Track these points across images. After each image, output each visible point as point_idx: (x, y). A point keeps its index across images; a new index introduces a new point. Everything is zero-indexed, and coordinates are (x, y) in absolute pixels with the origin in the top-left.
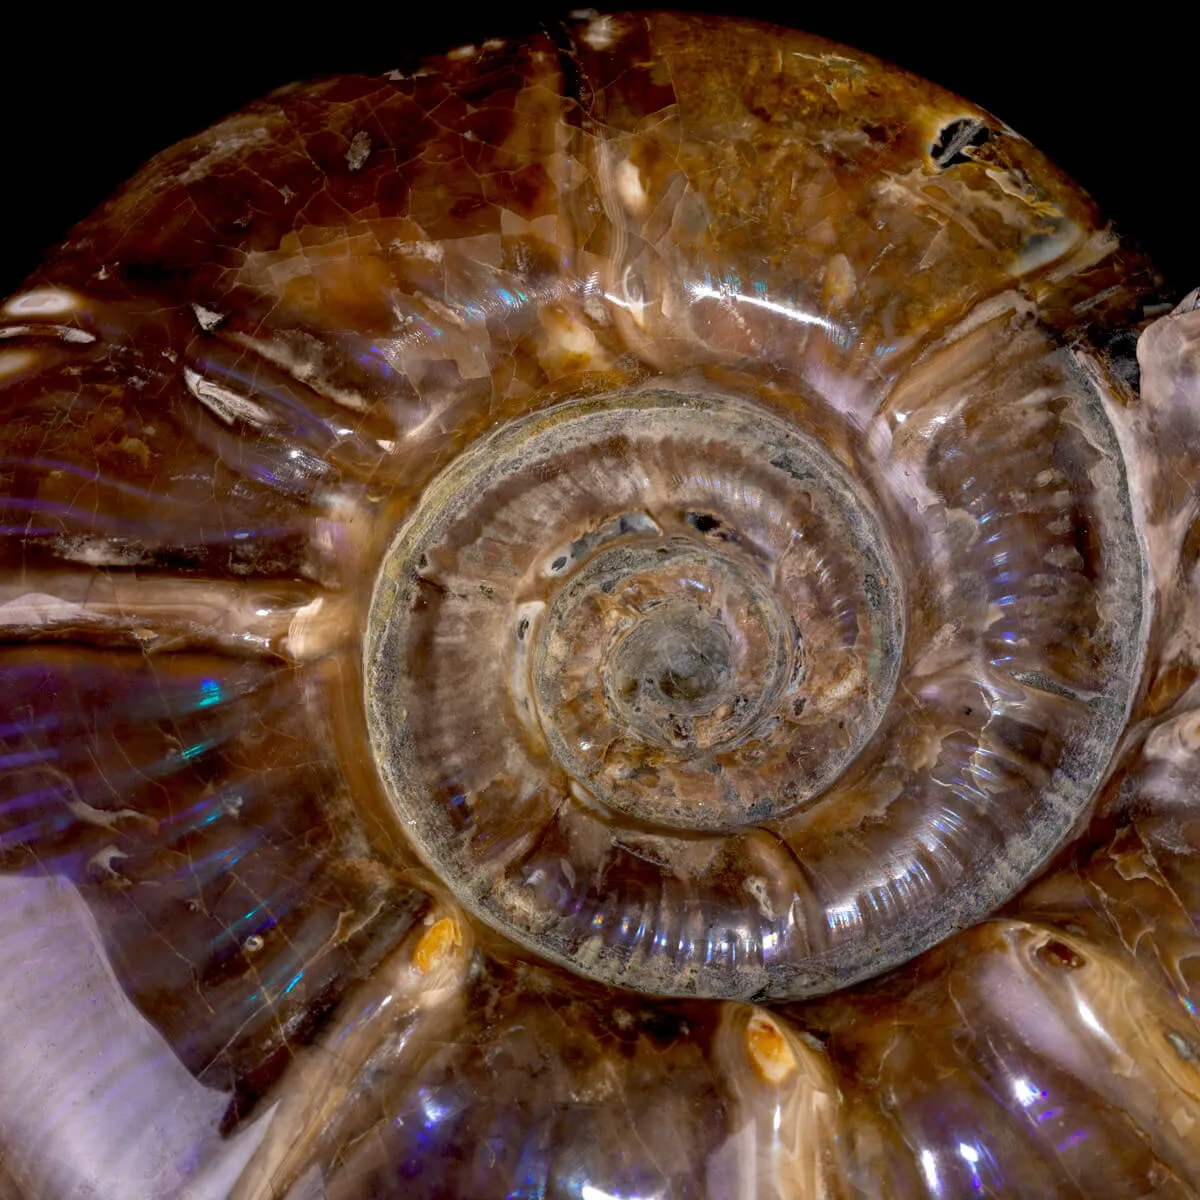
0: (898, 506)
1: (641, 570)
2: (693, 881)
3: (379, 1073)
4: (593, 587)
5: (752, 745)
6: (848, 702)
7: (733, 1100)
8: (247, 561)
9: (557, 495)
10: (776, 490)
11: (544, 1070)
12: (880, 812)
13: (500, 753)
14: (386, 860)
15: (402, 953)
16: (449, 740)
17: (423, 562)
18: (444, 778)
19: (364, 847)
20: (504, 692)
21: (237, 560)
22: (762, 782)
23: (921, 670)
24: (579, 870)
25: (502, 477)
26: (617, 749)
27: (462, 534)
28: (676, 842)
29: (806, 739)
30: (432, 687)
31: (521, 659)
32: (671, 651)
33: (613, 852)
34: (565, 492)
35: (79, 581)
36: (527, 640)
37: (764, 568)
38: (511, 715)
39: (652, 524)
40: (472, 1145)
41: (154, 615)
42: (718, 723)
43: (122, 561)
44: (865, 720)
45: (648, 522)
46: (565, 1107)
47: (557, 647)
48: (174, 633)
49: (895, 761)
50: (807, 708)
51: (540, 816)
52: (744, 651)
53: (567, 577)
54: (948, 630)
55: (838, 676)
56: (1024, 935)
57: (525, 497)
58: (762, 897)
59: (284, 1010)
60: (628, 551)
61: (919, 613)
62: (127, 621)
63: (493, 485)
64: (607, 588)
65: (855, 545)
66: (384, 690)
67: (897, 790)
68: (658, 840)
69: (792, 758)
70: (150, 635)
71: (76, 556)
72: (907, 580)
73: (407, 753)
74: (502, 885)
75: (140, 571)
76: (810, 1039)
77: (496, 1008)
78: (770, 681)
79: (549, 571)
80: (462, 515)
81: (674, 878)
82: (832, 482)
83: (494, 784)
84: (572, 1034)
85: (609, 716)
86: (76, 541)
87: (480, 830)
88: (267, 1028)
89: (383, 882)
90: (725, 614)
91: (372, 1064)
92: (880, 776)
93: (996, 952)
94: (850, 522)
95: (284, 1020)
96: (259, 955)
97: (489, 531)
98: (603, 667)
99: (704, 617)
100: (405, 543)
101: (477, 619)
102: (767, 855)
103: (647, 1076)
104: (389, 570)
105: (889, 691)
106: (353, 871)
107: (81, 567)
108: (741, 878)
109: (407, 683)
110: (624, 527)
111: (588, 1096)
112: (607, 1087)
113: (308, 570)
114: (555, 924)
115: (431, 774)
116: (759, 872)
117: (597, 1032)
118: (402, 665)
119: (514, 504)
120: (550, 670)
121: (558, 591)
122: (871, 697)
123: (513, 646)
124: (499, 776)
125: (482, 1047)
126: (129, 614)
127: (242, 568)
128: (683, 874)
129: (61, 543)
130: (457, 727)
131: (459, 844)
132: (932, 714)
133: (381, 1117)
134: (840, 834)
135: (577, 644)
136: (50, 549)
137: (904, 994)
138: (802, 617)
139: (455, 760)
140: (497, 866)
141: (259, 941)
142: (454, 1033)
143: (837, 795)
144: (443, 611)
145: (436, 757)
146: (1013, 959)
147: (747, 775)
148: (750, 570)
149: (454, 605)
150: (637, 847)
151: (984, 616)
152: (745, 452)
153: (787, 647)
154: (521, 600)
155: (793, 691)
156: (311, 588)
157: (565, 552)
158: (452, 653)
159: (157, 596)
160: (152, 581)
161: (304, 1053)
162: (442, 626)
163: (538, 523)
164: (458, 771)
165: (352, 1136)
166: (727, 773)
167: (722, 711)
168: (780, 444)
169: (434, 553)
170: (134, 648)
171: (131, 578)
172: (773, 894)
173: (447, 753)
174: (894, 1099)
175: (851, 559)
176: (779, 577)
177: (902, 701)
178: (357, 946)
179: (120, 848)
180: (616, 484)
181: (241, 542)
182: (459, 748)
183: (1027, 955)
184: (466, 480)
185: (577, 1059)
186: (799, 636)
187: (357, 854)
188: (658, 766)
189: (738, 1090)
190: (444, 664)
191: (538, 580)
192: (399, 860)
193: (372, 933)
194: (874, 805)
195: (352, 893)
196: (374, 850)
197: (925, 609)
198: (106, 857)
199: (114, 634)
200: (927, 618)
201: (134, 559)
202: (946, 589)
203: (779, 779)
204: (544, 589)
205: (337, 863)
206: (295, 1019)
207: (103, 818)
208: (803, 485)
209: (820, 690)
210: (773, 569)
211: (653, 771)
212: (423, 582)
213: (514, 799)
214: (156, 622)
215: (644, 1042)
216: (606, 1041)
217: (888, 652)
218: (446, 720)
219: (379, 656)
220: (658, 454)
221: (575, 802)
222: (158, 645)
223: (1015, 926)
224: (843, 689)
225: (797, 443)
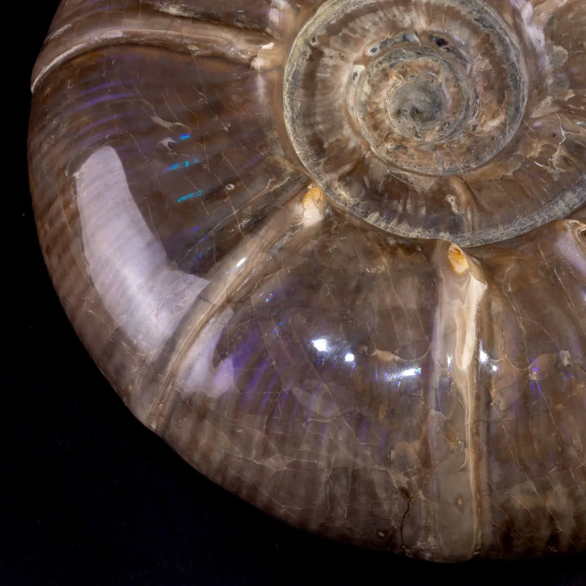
0: (531, 43)
1: (408, 61)
2: (423, 193)
3: (281, 249)
4: (386, 65)
5: (451, 143)
6: (497, 128)
7: (440, 280)
8: (243, 22)
9: (377, 19)
10: (475, 31)
11: (355, 257)
12: (510, 174)
13: (341, 127)
14: (291, 161)
15: (297, 198)
16: (319, 118)
17: (314, 40)
18: (314, 135)
19: (282, 153)
20: (345, 101)
21: (238, 21)
22: (454, 158)
23: (534, 115)
24: (371, 182)
25: (353, 8)
26: (390, 136)
27: (332, 30)
28: (416, 176)
29: (476, 142)
30: (313, 95)
31: (352, 89)
32: (417, 99)
33: (388, 176)
34: (381, 19)
35: (165, 21)
36: (356, 81)
37: (465, 66)
38: (347, 112)
39: (417, 39)
40: (320, 285)
41: (199, 40)
42: (435, 133)
43: (186, 15)
44: (504, 137)
45: (415, 38)
46: (364, 274)
47: (367, 89)
48: (206, 48)
49: (519, 153)
50: (478, 128)
51: (356, 156)
52: (450, 103)
53: (376, 58)
54: (549, 99)
55: (493, 117)
56: (576, 225)
57: (363, 18)
58: (453, 204)
59: (241, 216)
60: (404, 51)
61: (535, 91)
62: (186, 41)
63: (349, 11)
64: (392, 66)
65: (508, 60)
66: (291, 93)
67: (519, 165)
68: (407, 173)
69: (469, 150)
70: (195, 48)
71: (165, 10)
72: (531, 76)
73: (299, 122)
74: (336, 184)
75: (194, 20)
76: (475, 260)
77: (336, 228)
78: (461, 117)
79: (369, 53)
80: (333, 22)
81: (414, 191)
82: (500, 32)
83: (337, 140)
84: (369, 244)
85: (387, 122)
86: (166, 3)
87: (329, 159)
88: (233, 223)
89: (290, 169)
90: (443, 86)
91: (278, 245)
92: (511, 159)
93: (562, 232)
94: (506, 50)
95: (240, 221)
96: (232, 192)
97: (345, 31)
98: (386, 100)
99: (433, 86)
100: (306, 31)
101: (336, 68)
102: (457, 186)
103: (401, 266)
104: (298, 42)
105: (516, 127)
106: (277, 162)
107: (166, 15)
108: (444, 194)
109: (301, 91)
110: (405, 39)
111: (374, 270)
112: (383, 268)
113: (269, 30)
114: (358, 205)
115: (309, 132)
116: (453, 193)
117: (380, 245)
118: (300, 83)
119: (357, 21)
120: (363, 98)
121: (371, 63)
122: (508, 128)
123: (350, 83)
124: (339, 137)
125: (328, 244)
126: (187, 38)
127: (240, 25)
128: (418, 189)
129: (158, 4)
130: (322, 114)
131: (318, 164)
132: (537, 134)
133: (280, 268)
134: (490, 181)
135: (376, 88)
136: (153, 6)
137: (518, 246)
138: (480, 89)
139: (321, 127)
140: (335, 176)
141: (232, 186)
142: (316, 236)
143: (491, 165)
144: (321, 62)
145: (312, 125)
146: (569, 234)
147: (448, 154)
148: (458, 66)
149: (326, 60)
150: (399, 175)
151: (566, 94)
152: (463, 13)
153: (470, 103)
154: (355, 63)
155: (472, 121)
156: (269, 38)
157: (377, 45)
158: (324, 81)
159: (200, 31)
160: (198, 25)
161: (249, 236)
162: (320, 69)
163: (368, 31)
164: (321, 132)
165: (266, 275)
166: (438, 153)
167: (437, 128)
168: (479, 12)
169: (319, 37)
170: (188, 53)
171: (190, 22)
172: (458, 203)
173: (317, 124)
174: (510, 289)
175: (505, 66)
176: (471, 70)
177: (523, 128)
178: (276, 194)
179: (173, 138)
180: (404, 18)
181: (240, 13)
182: (323, 123)
183: (576, 234)
184: (337, 7)
185: (370, 255)
186: (477, 97)
187: (279, 155)
188: (408, 146)
189: (442, 275)
190: (320, 85)
191: (364, 56)
192: (296, 162)
193: (283, 189)
194: (508, 171)
195: (275, 171)
196: (286, 155)
197: (538, 89)
198: (166, 141)
199: (180, 45)
200: (540, 93)
201: (191, 14)
202: (550, 81)
203: (462, 158)
204: (365, 60)
205: (270, 157)
206: (245, 222)
207: (167, 125)
208: (487, 31)
209: (485, 121)
210: (469, 66)
211: (406, 148)
212: (313, 48)
213: (345, 148)
214: (199, 43)
215: (400, 252)
216: (384, 249)
217: (517, 109)
218: (318, 110)
219: (290, 78)
220: (424, 8)
221: (372, 153)
222: (199, 53)
223: (571, 221)
224: (495, 123)
225: (486, 12)
